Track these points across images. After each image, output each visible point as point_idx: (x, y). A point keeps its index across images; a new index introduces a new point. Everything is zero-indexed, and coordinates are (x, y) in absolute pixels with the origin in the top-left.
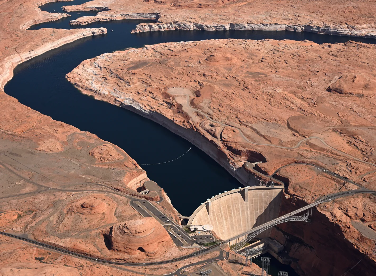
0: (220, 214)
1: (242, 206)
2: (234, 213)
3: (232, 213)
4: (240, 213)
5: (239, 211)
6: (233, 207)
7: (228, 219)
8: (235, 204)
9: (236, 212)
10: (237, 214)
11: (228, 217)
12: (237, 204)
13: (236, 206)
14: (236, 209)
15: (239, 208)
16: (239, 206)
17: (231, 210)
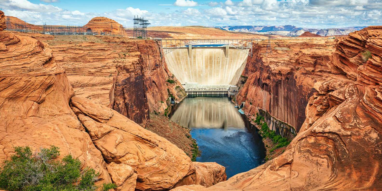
0: (201, 61)
1: (223, 61)
2: (215, 64)
3: (213, 64)
4: (219, 66)
5: (219, 63)
6: (215, 59)
7: (208, 67)
8: (217, 57)
9: (217, 64)
10: (217, 66)
11: (209, 66)
12: (219, 57)
13: (217, 59)
14: (217, 62)
15: (220, 62)
16: (220, 59)
17: (212, 61)
